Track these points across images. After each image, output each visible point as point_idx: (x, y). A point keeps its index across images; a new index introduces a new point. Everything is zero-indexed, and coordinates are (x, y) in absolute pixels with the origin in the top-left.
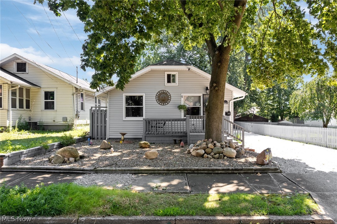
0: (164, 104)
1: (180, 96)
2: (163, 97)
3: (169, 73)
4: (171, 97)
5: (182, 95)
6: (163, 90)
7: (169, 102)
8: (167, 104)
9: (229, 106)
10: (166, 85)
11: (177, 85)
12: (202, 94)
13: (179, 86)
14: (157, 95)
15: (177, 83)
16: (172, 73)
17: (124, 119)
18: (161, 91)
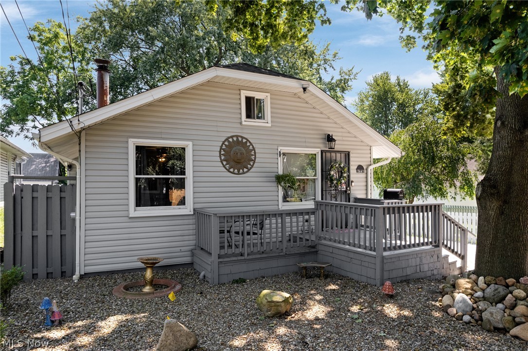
0: (239, 171)
1: (276, 151)
2: (239, 154)
3: (251, 94)
4: (255, 153)
5: (279, 150)
6: (237, 136)
7: (252, 166)
8: (247, 172)
9: (367, 178)
10: (244, 123)
11: (269, 125)
12: (319, 150)
13: (272, 129)
14: (224, 147)
15: (269, 121)
16: (257, 95)
17: (132, 214)
18: (232, 137)
